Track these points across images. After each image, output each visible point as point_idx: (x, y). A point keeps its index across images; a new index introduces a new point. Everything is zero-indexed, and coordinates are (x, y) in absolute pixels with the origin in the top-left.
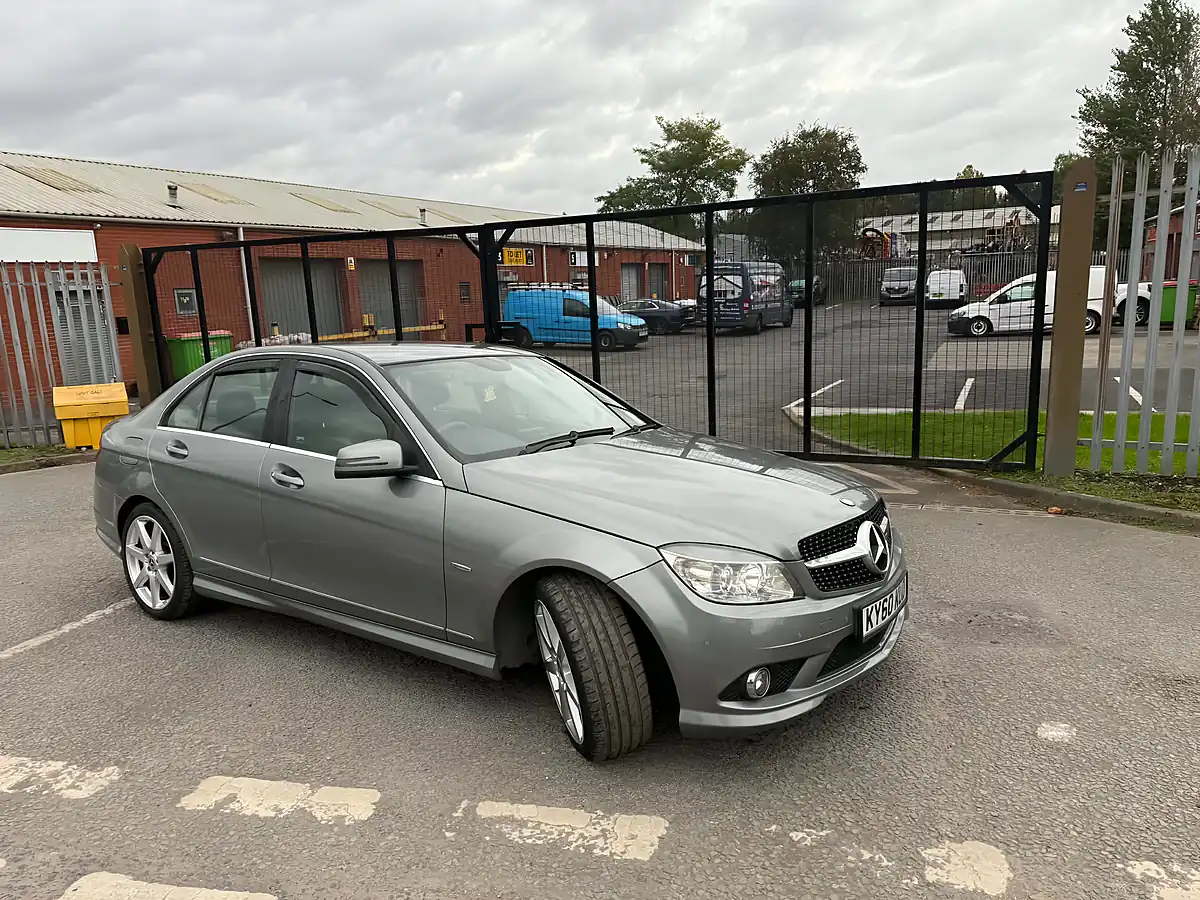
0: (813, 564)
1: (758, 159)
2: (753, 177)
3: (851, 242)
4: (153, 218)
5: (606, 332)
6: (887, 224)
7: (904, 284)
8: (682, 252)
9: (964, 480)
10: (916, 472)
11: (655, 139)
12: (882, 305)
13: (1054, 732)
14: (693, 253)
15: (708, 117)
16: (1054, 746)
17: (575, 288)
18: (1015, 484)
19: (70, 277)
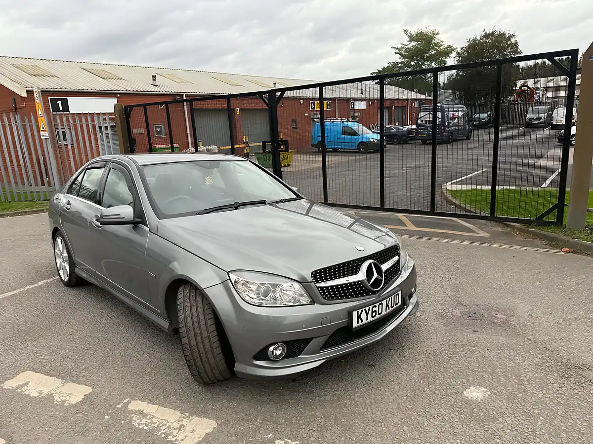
0: (323, 284)
1: (459, 50)
2: (456, 59)
3: (512, 93)
4: (144, 91)
5: (364, 144)
6: (537, 82)
7: (540, 115)
8: (413, 100)
9: (520, 230)
10: (495, 223)
11: (404, 41)
12: (526, 127)
13: (475, 393)
14: (421, 101)
15: (432, 29)
16: (469, 403)
17: (348, 121)
18: (546, 233)
19: (105, 119)
